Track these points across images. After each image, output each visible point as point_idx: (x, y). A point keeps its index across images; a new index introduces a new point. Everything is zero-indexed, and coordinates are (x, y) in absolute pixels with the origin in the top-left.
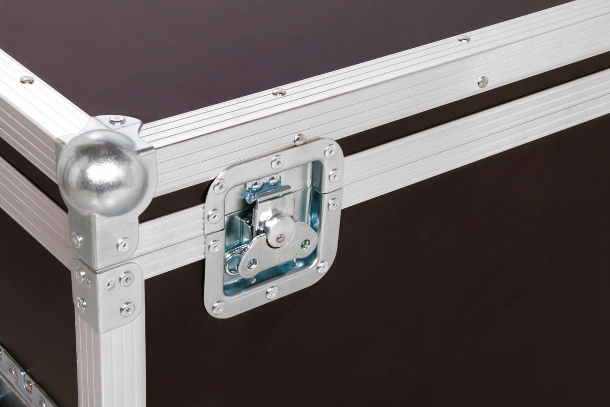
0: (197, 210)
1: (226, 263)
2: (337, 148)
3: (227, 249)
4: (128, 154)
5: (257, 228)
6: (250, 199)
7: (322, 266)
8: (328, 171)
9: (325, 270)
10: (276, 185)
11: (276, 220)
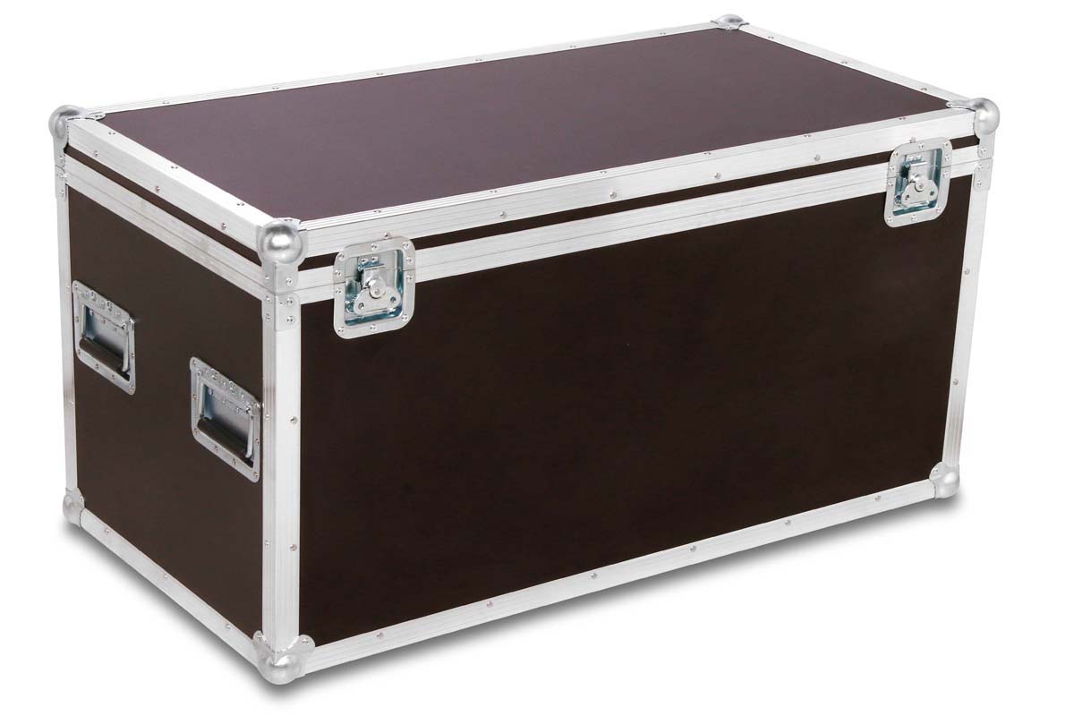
0: (330, 268)
1: (346, 306)
2: (411, 244)
3: (347, 299)
4: (294, 233)
5: (364, 286)
6: (360, 269)
7: (404, 319)
8: (406, 257)
9: (408, 320)
10: (375, 263)
11: (374, 281)
